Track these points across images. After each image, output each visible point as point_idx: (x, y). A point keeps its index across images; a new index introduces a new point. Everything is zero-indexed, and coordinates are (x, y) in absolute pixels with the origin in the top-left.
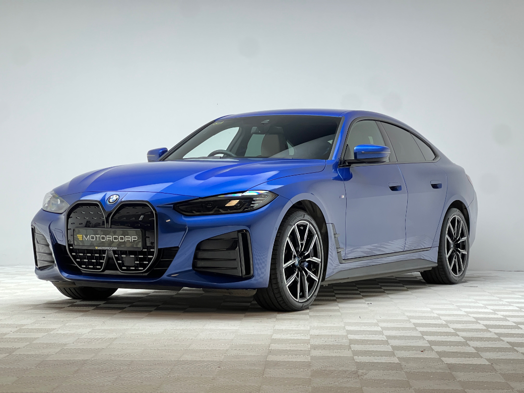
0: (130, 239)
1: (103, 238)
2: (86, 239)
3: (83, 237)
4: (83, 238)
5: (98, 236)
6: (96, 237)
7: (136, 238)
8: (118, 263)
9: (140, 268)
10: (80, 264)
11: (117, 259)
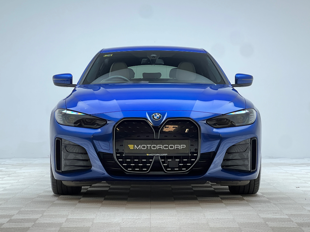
0: (179, 147)
1: (154, 147)
2: (138, 148)
3: (134, 146)
4: (134, 148)
5: (149, 145)
6: (148, 147)
7: (184, 146)
8: (164, 166)
9: (183, 169)
10: (127, 167)
11: (164, 162)
